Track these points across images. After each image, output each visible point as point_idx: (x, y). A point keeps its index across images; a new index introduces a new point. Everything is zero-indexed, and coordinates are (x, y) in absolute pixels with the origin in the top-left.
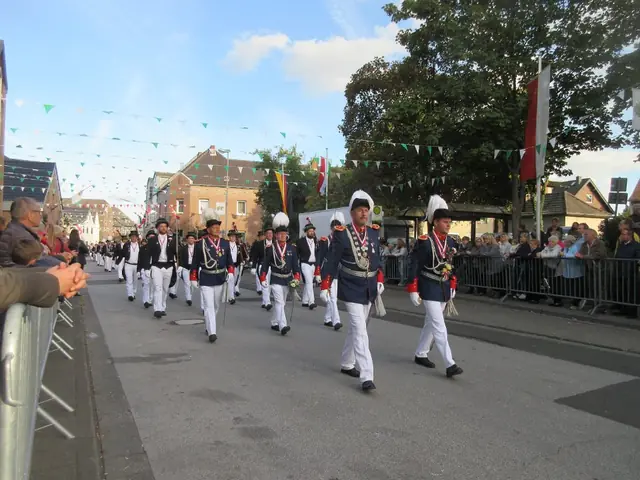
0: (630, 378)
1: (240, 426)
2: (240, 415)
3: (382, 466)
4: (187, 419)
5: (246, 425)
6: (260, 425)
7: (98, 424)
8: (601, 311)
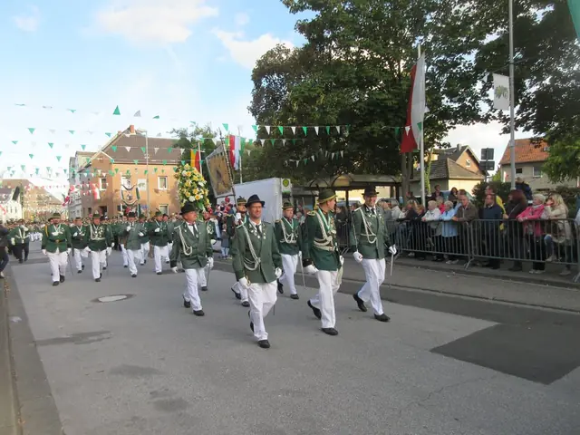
0: (492, 324)
1: (156, 400)
2: (155, 389)
3: (281, 426)
4: (106, 398)
5: (162, 399)
6: (174, 398)
7: (19, 411)
8: (473, 265)
